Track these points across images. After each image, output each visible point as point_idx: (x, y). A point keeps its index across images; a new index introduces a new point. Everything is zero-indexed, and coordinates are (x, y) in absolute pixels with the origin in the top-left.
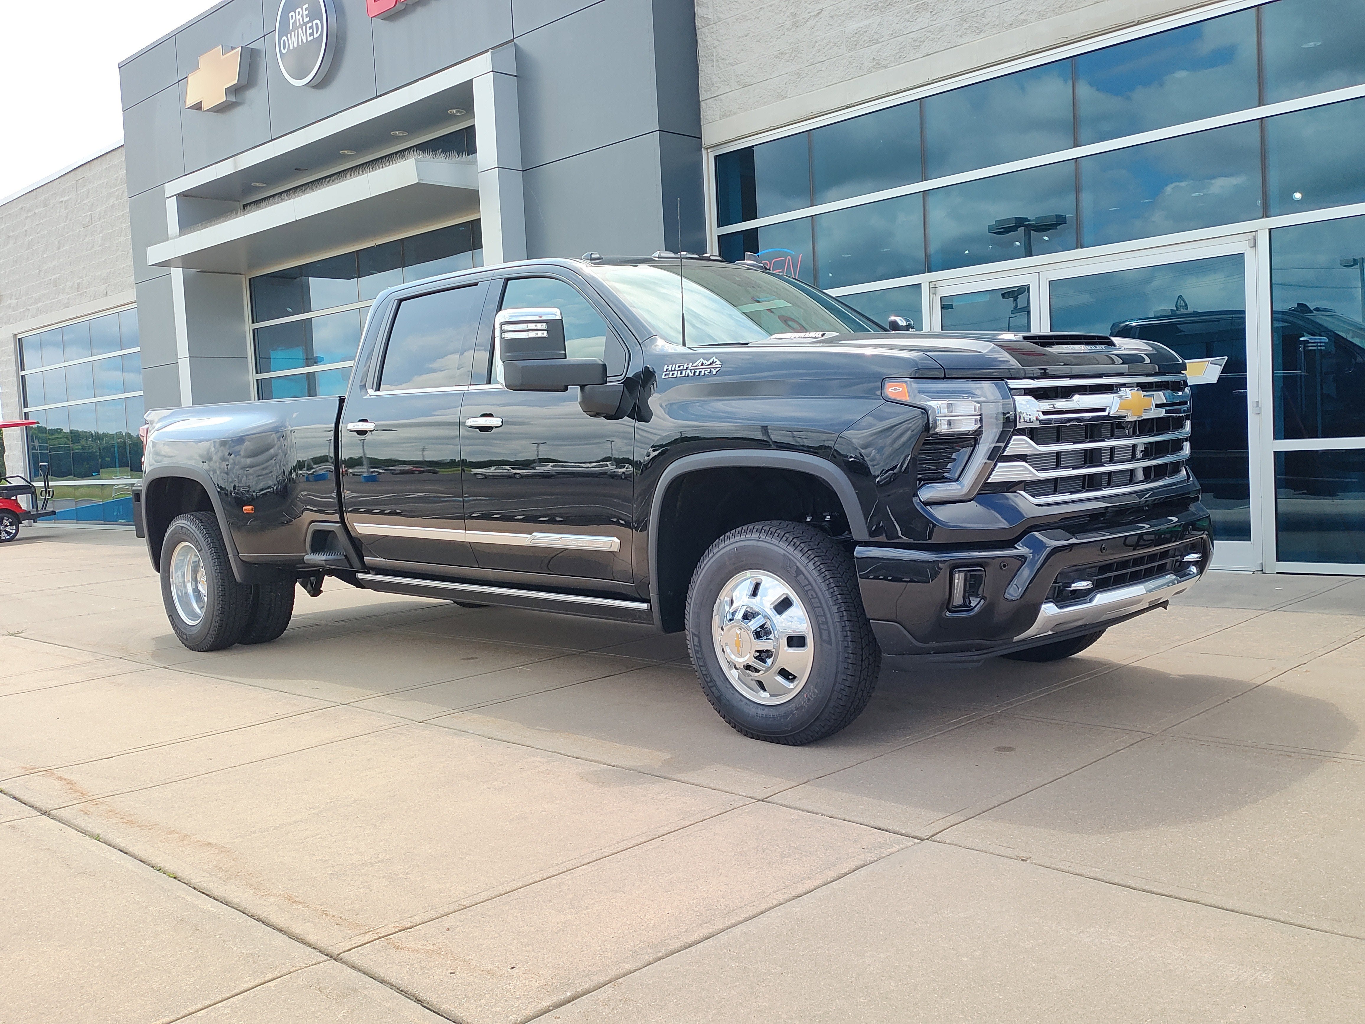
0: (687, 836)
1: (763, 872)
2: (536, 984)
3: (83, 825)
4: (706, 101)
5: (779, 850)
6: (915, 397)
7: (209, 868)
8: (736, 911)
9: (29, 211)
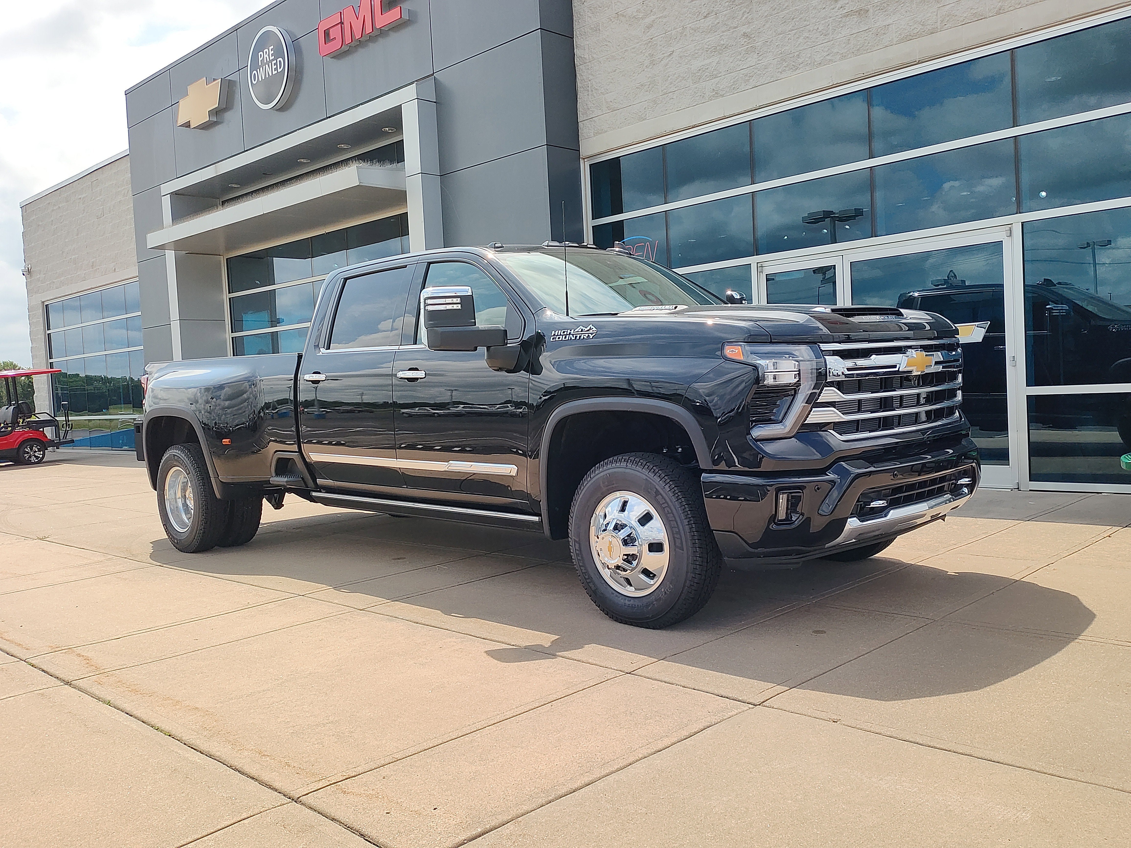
0: (571, 702)
1: (631, 732)
2: (454, 822)
3: (97, 693)
4: (583, 122)
5: (643, 713)
6: (748, 357)
7: (196, 728)
8: (610, 763)
9: (55, 205)
